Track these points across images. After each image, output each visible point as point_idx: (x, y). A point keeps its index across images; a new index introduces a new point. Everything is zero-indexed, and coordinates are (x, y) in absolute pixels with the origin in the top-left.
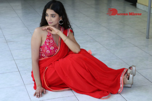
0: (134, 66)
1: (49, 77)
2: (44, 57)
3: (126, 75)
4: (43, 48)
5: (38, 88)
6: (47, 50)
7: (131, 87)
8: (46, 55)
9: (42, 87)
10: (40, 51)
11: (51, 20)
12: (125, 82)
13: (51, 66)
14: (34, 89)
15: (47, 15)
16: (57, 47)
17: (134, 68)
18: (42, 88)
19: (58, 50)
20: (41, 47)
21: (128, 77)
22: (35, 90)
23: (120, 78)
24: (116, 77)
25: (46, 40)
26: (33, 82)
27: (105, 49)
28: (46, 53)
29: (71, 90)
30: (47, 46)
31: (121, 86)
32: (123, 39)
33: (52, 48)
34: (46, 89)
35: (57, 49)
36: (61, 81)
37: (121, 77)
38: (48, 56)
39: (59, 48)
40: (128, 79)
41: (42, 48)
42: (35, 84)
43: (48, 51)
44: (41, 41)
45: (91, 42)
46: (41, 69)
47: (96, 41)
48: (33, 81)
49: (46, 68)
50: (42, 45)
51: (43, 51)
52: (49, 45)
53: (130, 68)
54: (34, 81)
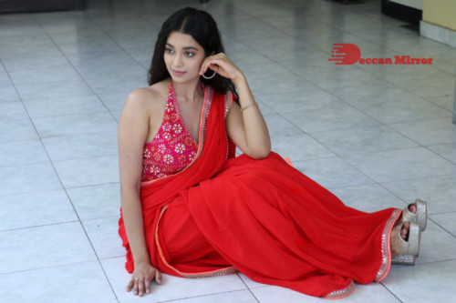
0: (421, 202)
1: (170, 235)
2: (156, 177)
3: (399, 227)
4: (153, 149)
5: (137, 267)
6: (165, 153)
7: (413, 264)
8: (161, 168)
9: (152, 264)
10: (144, 158)
11: (183, 65)
12: (397, 249)
13: (176, 202)
14: (127, 272)
15: (170, 50)
16: (193, 144)
17: (421, 207)
18: (152, 269)
19: (197, 155)
20: (146, 146)
21: (405, 231)
22: (131, 275)
23: (381, 237)
24: (369, 235)
25: (163, 124)
26: (124, 251)
27: (333, 155)
28: (161, 164)
29: (237, 272)
30: (166, 142)
31: (385, 260)
32: (384, 124)
33: (180, 148)
34: (162, 270)
35: (196, 151)
36: (207, 245)
37: (384, 235)
38: (168, 173)
39: (200, 148)
40: (406, 239)
41: (150, 150)
42: (129, 256)
43: (168, 158)
44: (146, 128)
45: (288, 135)
46: (147, 213)
47: (305, 133)
48: (124, 248)
49: (162, 208)
50: (151, 140)
51: (152, 158)
52: (172, 140)
53: (410, 207)
54: (127, 246)
